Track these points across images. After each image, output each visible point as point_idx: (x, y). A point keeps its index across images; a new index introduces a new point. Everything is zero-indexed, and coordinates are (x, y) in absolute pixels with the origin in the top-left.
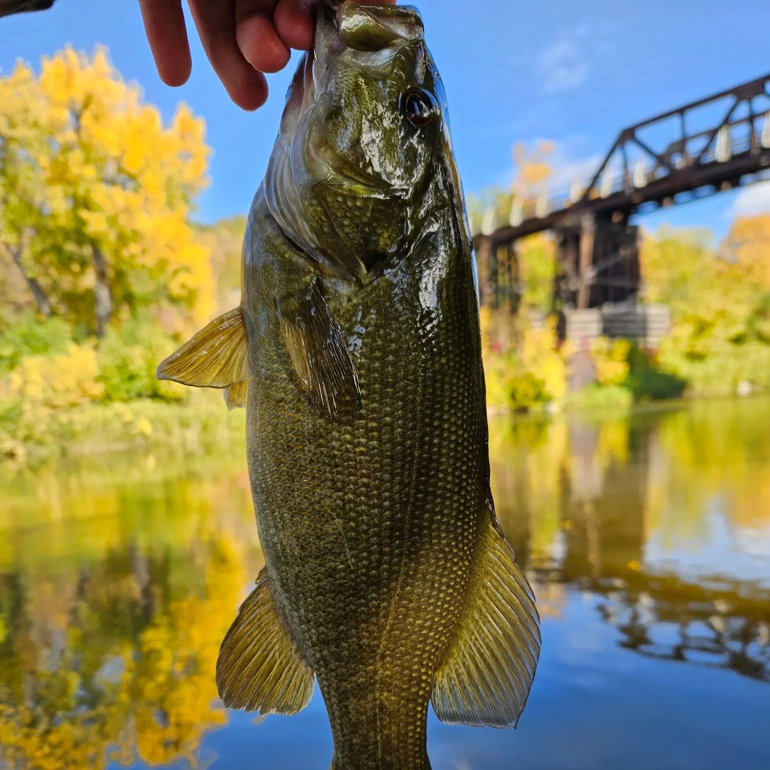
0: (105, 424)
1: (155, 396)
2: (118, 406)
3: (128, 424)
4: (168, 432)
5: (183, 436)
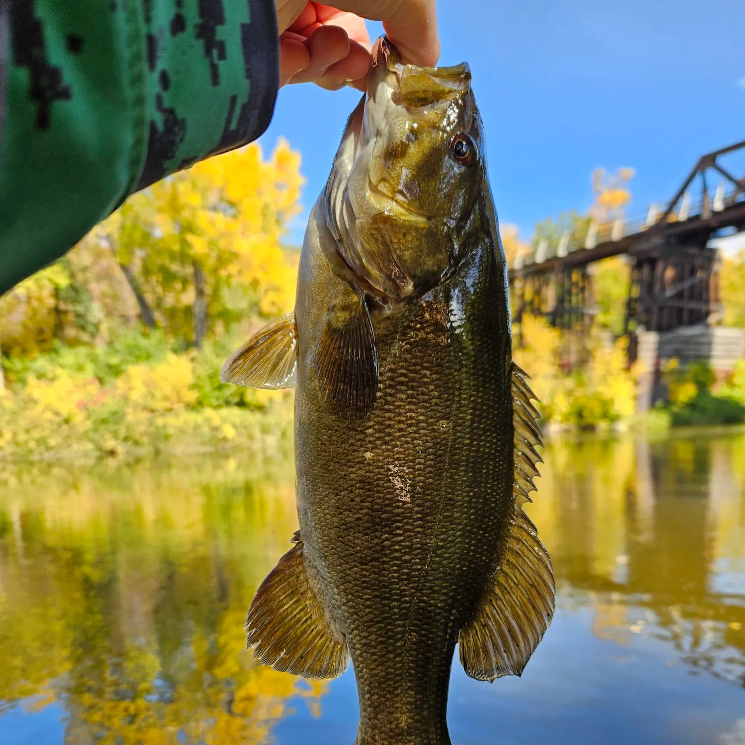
0: (196, 427)
1: (242, 404)
2: (208, 412)
3: (216, 429)
4: (251, 437)
5: (263, 442)
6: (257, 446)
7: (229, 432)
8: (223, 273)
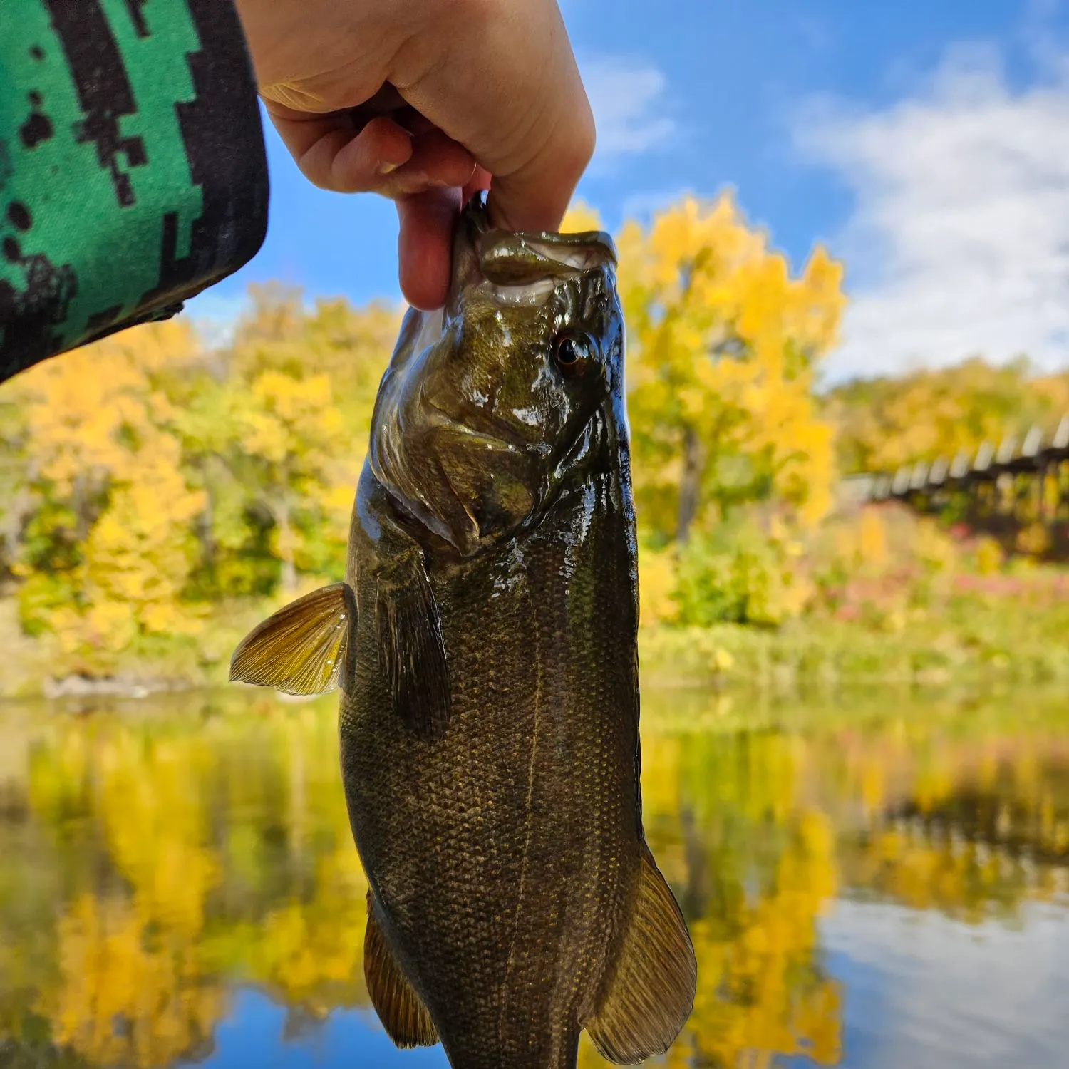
1: (742, 620)
2: (696, 632)
3: (707, 655)
4: (755, 667)
5: (772, 675)
6: (763, 680)
7: (725, 660)
8: (724, 439)
